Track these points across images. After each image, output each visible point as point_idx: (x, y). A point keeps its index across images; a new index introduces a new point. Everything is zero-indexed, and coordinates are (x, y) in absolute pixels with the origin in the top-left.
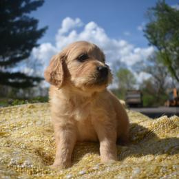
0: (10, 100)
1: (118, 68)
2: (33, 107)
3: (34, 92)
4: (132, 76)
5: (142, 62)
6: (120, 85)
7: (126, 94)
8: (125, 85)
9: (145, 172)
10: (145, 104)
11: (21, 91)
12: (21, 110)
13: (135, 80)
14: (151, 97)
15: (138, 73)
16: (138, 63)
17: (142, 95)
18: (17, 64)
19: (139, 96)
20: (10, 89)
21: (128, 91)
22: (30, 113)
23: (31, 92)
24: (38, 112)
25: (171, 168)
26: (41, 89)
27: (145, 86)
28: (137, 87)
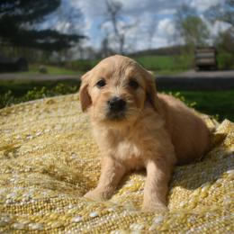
0: (41, 67)
1: (184, 16)
2: (52, 102)
3: (72, 54)
4: (204, 27)
5: (218, 6)
6: (186, 40)
7: (196, 53)
8: (195, 40)
9: (168, 222)
10: (220, 66)
11: (55, 54)
12: (37, 107)
13: (209, 33)
14: (229, 55)
15: (213, 22)
16: (213, 8)
17: (216, 53)
18: (46, 17)
19: (212, 54)
20: (40, 53)
21: (198, 48)
22: (48, 112)
23: (68, 54)
24: (59, 111)
25: (203, 217)
26: (81, 50)
27: (221, 40)
28: (210, 42)
